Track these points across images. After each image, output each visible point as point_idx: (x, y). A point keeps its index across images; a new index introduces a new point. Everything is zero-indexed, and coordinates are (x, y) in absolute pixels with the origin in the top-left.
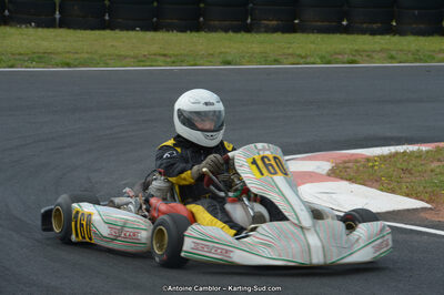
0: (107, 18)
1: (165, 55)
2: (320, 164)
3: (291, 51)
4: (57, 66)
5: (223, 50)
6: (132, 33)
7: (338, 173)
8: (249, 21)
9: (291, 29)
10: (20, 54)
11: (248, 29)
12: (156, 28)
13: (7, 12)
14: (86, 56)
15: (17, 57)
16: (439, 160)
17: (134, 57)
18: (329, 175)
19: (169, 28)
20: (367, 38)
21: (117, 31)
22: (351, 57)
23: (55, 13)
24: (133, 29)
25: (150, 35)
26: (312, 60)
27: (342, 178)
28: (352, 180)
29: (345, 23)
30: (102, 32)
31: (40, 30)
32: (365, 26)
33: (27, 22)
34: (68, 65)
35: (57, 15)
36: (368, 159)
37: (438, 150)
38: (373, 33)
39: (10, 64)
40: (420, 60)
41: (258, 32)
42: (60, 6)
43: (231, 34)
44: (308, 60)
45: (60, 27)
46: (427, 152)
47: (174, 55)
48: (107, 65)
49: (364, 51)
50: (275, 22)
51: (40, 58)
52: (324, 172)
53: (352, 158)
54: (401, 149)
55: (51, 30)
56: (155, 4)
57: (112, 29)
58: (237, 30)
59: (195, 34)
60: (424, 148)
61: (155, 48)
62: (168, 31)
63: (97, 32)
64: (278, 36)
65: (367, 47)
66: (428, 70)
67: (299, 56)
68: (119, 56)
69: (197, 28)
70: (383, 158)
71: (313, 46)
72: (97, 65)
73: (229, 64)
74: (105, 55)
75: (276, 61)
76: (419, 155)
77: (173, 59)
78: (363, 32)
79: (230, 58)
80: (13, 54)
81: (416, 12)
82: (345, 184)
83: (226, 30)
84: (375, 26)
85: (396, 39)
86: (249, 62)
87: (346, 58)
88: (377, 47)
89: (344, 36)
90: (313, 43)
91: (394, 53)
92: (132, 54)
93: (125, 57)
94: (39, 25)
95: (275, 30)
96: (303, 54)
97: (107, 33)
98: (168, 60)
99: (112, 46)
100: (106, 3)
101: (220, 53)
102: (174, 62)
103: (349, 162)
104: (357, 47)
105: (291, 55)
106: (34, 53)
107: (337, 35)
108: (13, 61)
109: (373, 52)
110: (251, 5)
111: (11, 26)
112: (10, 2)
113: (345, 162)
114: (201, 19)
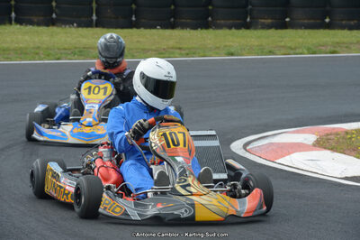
0: (134, 19)
1: (180, 49)
2: (307, 136)
3: (283, 44)
5: (227, 44)
6: (154, 31)
7: (321, 144)
8: (248, 20)
9: (284, 26)
10: (65, 49)
11: (248, 26)
12: (173, 27)
13: (54, 16)
15: (62, 51)
17: (155, 51)
18: (314, 145)
19: (184, 26)
20: (346, 32)
21: (142, 29)
22: (332, 49)
23: (92, 15)
24: (153, 27)
25: (168, 32)
26: (300, 51)
27: (325, 148)
28: (333, 149)
29: (327, 20)
30: (130, 30)
31: (80, 29)
32: (344, 22)
33: (70, 23)
35: (94, 17)
36: (347, 132)
38: (351, 28)
39: (57, 57)
41: (256, 28)
42: (96, 10)
43: (234, 30)
44: (297, 51)
45: (97, 26)
47: (189, 49)
49: (344, 43)
50: (270, 21)
51: (80, 52)
52: (311, 143)
53: (333, 132)
55: (89, 29)
56: (173, 7)
57: (138, 27)
58: (238, 27)
59: (204, 31)
61: (172, 43)
62: (182, 28)
64: (272, 31)
65: (345, 40)
67: (291, 48)
68: (143, 50)
69: (206, 26)
70: (359, 132)
71: (300, 40)
73: (232, 54)
74: (132, 49)
75: (271, 52)
77: (187, 51)
78: (343, 27)
79: (233, 51)
80: (59, 49)
82: (327, 153)
83: (230, 27)
84: (352, 23)
86: (249, 54)
87: (329, 49)
88: (354, 40)
89: (327, 31)
90: (301, 37)
92: (154, 47)
93: (148, 50)
94: (79, 25)
95: (269, 27)
96: (293, 47)
97: (134, 31)
98: (183, 52)
99: (138, 42)
100: (134, 6)
101: (226, 46)
102: (187, 55)
103: (331, 134)
104: (338, 40)
105: (283, 47)
106: (76, 48)
107: (322, 31)
108: (59, 55)
109: (351, 43)
110: (250, 7)
111: (58, 26)
112: (56, 6)
113: (328, 135)
114: (210, 19)
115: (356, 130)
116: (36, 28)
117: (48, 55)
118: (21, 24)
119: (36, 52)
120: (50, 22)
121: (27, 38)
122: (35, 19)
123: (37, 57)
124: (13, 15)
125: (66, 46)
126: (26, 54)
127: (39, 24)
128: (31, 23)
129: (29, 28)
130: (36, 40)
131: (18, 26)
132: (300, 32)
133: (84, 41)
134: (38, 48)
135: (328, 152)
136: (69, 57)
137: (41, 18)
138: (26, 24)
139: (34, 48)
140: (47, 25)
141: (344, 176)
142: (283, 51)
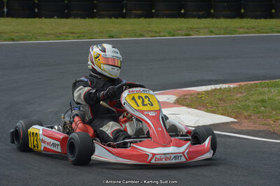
0: (36, 11)
1: (73, 33)
2: (169, 97)
3: (150, 29)
4: (6, 40)
5: (109, 29)
6: (52, 20)
7: (180, 102)
8: (124, 11)
9: (150, 16)
11: (124, 16)
12: (67, 16)
14: (24, 34)
16: (241, 93)
17: (54, 35)
18: (175, 103)
19: (75, 16)
20: (196, 20)
21: (43, 19)
22: (187, 32)
23: (4, 8)
24: (53, 17)
25: (63, 21)
26: (163, 34)
27: (183, 105)
28: (189, 106)
29: (183, 11)
30: (34, 19)
32: (195, 13)
34: (13, 40)
35: (5, 10)
36: (198, 93)
37: (240, 87)
38: (200, 17)
40: (229, 33)
41: (130, 17)
42: (7, 4)
43: (113, 19)
44: (161, 35)
45: (8, 16)
46: (234, 88)
47: (80, 33)
48: (37, 39)
50: (140, 12)
52: (172, 102)
53: (190, 93)
54: (218, 86)
55: (1, 18)
56: (66, 2)
57: (40, 17)
58: (117, 17)
59: (91, 20)
60: (232, 86)
61: (66, 29)
62: (74, 18)
63: (30, 20)
64: (142, 20)
65: (195, 26)
66: (233, 39)
67: (156, 32)
68: (45, 34)
69: (92, 16)
70: (207, 92)
71: (163, 26)
72: (31, 39)
73: (113, 37)
74: (35, 33)
75: (142, 35)
76: (229, 90)
77: (78, 35)
78: (194, 17)
79: (113, 34)
81: (225, 4)
82: (184, 109)
83: (111, 18)
84: (201, 13)
85: (214, 20)
86: (125, 37)
87: (183, 33)
88: (202, 26)
89: (183, 19)
90: (163, 24)
91: (213, 29)
92: (52, 32)
93: (48, 35)
95: (140, 16)
96: (158, 31)
97: (37, 20)
98: (76, 36)
99: (40, 28)
100: (36, 1)
101: (107, 31)
102: (79, 37)
103: (187, 95)
104: (191, 26)
105: (150, 31)
107: (179, 19)
109: (200, 28)
110: (125, 2)
113: (185, 95)
114: (95, 10)
132: (163, 20)
141: (196, 125)
142: (150, 34)
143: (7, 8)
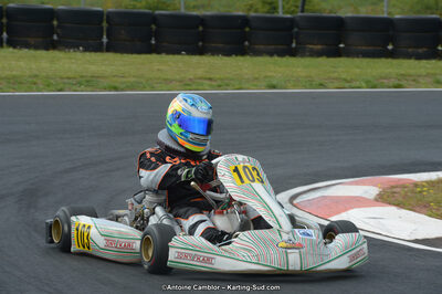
0: (153, 42)
1: (210, 79)
2: (366, 189)
3: (336, 75)
4: (105, 89)
5: (269, 74)
7: (386, 198)
8: (294, 45)
9: (337, 53)
10: (69, 78)
11: (293, 53)
12: (201, 52)
13: (55, 37)
14: (133, 80)
15: (66, 81)
17: (180, 81)
18: (376, 200)
19: (215, 52)
20: (412, 62)
21: (164, 55)
22: (397, 82)
23: (102, 36)
24: (177, 52)
25: (195, 59)
26: (358, 84)
27: (390, 204)
28: (400, 205)
29: (390, 47)
30: (148, 56)
31: (87, 54)
32: (410, 50)
33: (75, 46)
34: (116, 89)
35: (105, 40)
36: (416, 185)
38: (419, 57)
39: (59, 88)
41: (303, 56)
42: (108, 30)
43: (276, 58)
44: (353, 85)
45: (108, 50)
47: (222, 79)
48: (153, 88)
49: (410, 76)
50: (319, 47)
51: (88, 81)
52: (372, 197)
53: (401, 183)
55: (98, 54)
56: (201, 28)
57: (159, 53)
58: (282, 54)
59: (240, 58)
61: (200, 72)
62: (213, 55)
63: (143, 56)
64: (323, 60)
65: (412, 72)
67: (346, 80)
68: (165, 80)
69: (242, 52)
70: (431, 184)
71: (358, 71)
72: (144, 88)
73: (274, 87)
74: (151, 79)
75: (322, 85)
77: (219, 83)
78: (408, 56)
79: (275, 82)
80: (62, 78)
83: (271, 54)
84: (420, 51)
86: (294, 87)
87: (392, 82)
88: (423, 71)
89: (390, 60)
90: (358, 67)
91: (441, 78)
92: (178, 77)
93: (171, 81)
94: (87, 49)
95: (319, 54)
96: (349, 78)
97: (154, 57)
98: (214, 83)
99: (159, 70)
100: (153, 27)
101: (266, 77)
102: (219, 87)
103: (397, 187)
104: (402, 72)
105: (336, 79)
106: (82, 77)
107: (383, 60)
108: (62, 86)
109: (419, 76)
110: (296, 30)
111: (59, 50)
112: (58, 26)
113: (392, 187)
114: (247, 43)
115: (426, 182)
116: (32, 52)
117: (48, 86)
118: (15, 47)
119: (33, 81)
120: (51, 45)
121: (22, 63)
122: (32, 41)
123: (34, 87)
124: (5, 35)
125: (70, 74)
126: (21, 83)
127: (36, 47)
128: (27, 46)
129: (25, 51)
130: (34, 66)
131: (11, 49)
132: (357, 61)
133: (93, 68)
134: (36, 76)
135: (394, 208)
136: (74, 87)
137: (40, 40)
138: (21, 47)
139: (30, 77)
140: (47, 48)
141: (413, 238)
142: (336, 84)
143: (108, 37)
